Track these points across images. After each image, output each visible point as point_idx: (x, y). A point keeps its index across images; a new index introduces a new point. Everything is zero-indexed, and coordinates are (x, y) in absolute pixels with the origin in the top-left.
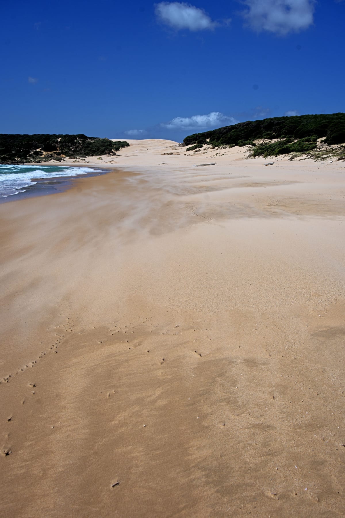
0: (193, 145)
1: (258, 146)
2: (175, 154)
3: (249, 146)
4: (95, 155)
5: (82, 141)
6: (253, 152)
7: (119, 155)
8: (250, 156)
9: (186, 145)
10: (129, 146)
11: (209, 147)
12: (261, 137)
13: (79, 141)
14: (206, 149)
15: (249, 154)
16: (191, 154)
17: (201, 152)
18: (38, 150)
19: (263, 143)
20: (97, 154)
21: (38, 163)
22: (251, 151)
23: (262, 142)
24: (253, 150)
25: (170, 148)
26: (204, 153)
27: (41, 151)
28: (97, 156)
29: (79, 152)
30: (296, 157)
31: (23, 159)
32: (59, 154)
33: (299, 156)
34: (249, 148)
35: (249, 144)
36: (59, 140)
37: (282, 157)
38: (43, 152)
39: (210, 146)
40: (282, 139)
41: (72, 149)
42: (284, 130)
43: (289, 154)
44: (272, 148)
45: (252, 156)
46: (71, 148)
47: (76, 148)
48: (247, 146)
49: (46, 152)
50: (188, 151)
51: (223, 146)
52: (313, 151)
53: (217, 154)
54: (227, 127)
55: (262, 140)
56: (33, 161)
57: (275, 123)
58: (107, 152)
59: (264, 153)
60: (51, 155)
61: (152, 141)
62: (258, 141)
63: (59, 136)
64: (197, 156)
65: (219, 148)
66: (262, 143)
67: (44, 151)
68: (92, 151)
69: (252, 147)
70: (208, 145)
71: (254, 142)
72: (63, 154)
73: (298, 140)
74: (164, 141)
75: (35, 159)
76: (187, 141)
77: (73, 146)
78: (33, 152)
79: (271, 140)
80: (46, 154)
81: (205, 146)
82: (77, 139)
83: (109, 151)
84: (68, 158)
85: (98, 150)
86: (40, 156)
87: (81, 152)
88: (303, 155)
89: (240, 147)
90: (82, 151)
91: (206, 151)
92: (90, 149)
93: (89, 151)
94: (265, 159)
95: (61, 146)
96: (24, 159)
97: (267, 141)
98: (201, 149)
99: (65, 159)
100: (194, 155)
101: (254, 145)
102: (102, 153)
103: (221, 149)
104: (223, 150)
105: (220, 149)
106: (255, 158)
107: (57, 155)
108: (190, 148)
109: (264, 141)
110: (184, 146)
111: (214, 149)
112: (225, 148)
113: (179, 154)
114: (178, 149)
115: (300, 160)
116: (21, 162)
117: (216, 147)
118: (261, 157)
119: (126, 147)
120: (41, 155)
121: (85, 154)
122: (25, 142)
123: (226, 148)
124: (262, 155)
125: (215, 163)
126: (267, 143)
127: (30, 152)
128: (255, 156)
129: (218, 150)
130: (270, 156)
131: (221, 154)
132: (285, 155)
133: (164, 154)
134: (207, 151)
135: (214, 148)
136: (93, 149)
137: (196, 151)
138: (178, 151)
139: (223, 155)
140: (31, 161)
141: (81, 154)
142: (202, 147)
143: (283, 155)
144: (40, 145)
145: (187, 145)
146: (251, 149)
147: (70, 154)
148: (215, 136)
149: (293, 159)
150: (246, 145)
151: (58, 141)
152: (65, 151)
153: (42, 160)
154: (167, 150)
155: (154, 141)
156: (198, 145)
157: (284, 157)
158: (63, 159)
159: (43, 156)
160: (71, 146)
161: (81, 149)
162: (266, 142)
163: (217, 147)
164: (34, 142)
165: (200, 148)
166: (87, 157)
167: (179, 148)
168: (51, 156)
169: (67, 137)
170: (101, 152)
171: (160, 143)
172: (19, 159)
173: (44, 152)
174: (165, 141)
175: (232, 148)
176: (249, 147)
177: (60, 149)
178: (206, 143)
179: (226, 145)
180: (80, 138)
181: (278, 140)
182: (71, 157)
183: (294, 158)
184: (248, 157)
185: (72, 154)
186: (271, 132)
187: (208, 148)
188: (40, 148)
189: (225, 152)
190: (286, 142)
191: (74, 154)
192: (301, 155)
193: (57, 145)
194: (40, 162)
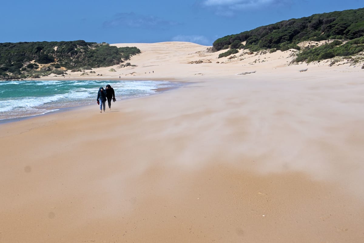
0: (226, 50)
1: (303, 50)
2: (205, 62)
3: (292, 49)
4: (102, 66)
5: (84, 49)
6: (297, 57)
7: (135, 66)
8: (293, 62)
9: (217, 50)
10: (140, 52)
11: (247, 53)
12: (307, 39)
13: (80, 49)
14: (243, 55)
15: (292, 60)
16: (225, 62)
17: (237, 58)
18: (33, 62)
19: (309, 46)
20: (103, 65)
21: (36, 78)
22: (294, 56)
23: (308, 44)
24: (297, 55)
25: (196, 54)
26: (241, 60)
27: (36, 63)
28: (104, 67)
29: (81, 64)
30: (337, 62)
31: (16, 73)
32: (57, 67)
33: (340, 61)
34: (293, 53)
35: (293, 48)
36: (56, 48)
37: (324, 63)
38: (38, 64)
39: (247, 51)
40: (330, 40)
41: (72, 60)
42: (334, 29)
43: (332, 59)
44: (318, 51)
45: (295, 62)
46: (72, 58)
47: (78, 58)
48: (290, 51)
49: (42, 65)
50: (221, 57)
51: (263, 51)
52: (358, 54)
53: (256, 61)
54: (267, 26)
55: (308, 42)
56: (30, 76)
57: (324, 21)
58: (115, 61)
59: (307, 58)
60: (49, 67)
61: (168, 45)
62: (303, 44)
63: (54, 44)
64: (233, 64)
65: (257, 53)
66: (307, 46)
67: (40, 63)
68: (97, 61)
69: (296, 52)
70: (244, 49)
71: (299, 45)
72: (63, 66)
73: (347, 42)
74: (183, 44)
75: (31, 73)
76: (218, 45)
77: (74, 56)
78: (26, 65)
79: (318, 42)
80: (42, 67)
81: (241, 51)
82: (76, 47)
83: (117, 60)
84: (71, 71)
85: (105, 59)
86: (35, 70)
87: (84, 63)
88: (345, 59)
89: (283, 51)
90: (85, 61)
91: (242, 57)
92: (95, 58)
93: (93, 61)
94: (308, 65)
95: (59, 56)
96: (18, 73)
97: (314, 43)
98: (237, 55)
99: (67, 72)
100: (229, 63)
101: (299, 49)
102: (110, 63)
103: (261, 54)
104: (263, 56)
105: (259, 54)
106: (298, 64)
107: (55, 67)
108: (223, 54)
109: (310, 44)
110: (214, 52)
111: (253, 55)
112: (265, 53)
113: (211, 62)
114: (208, 56)
115: (338, 65)
116: (16, 78)
117: (254, 52)
118: (304, 62)
119: (137, 54)
120: (37, 68)
121: (89, 65)
122: (14, 53)
123: (267, 53)
124: (306, 60)
125: (256, 71)
126: (314, 45)
127: (22, 65)
128: (299, 62)
129: (257, 56)
130: (312, 62)
131: (260, 61)
132: (328, 60)
133: (192, 63)
134: (244, 58)
135: (252, 53)
136: (98, 59)
137: (231, 58)
138: (209, 58)
139: (263, 61)
140: (28, 76)
141: (85, 65)
142: (237, 52)
143: (326, 60)
144: (33, 56)
145: (219, 50)
146: (294, 53)
147: (71, 65)
148: (252, 39)
149: (333, 64)
150: (289, 49)
151: (54, 50)
152: (64, 62)
153: (40, 75)
154: (193, 57)
155: (170, 45)
156: (233, 51)
157: (327, 62)
158: (64, 72)
159: (39, 69)
160: (72, 56)
161: (84, 59)
162: (312, 45)
163: (256, 52)
164: (26, 53)
165: (235, 54)
166: (92, 68)
167: (209, 54)
168: (49, 69)
169: (64, 45)
170: (108, 62)
171: (179, 46)
172: (12, 74)
173: (40, 65)
174: (185, 43)
175: (273, 53)
176: (293, 51)
177: (59, 60)
178: (242, 48)
179: (266, 49)
180: (80, 45)
181: (326, 42)
182: (73, 69)
183: (335, 63)
184: (290, 63)
185: (73, 65)
186: (320, 32)
187: (245, 54)
188: (33, 60)
189: (265, 58)
190: (333, 44)
191: (76, 66)
192: (342, 60)
193: (53, 55)
194: (38, 77)
